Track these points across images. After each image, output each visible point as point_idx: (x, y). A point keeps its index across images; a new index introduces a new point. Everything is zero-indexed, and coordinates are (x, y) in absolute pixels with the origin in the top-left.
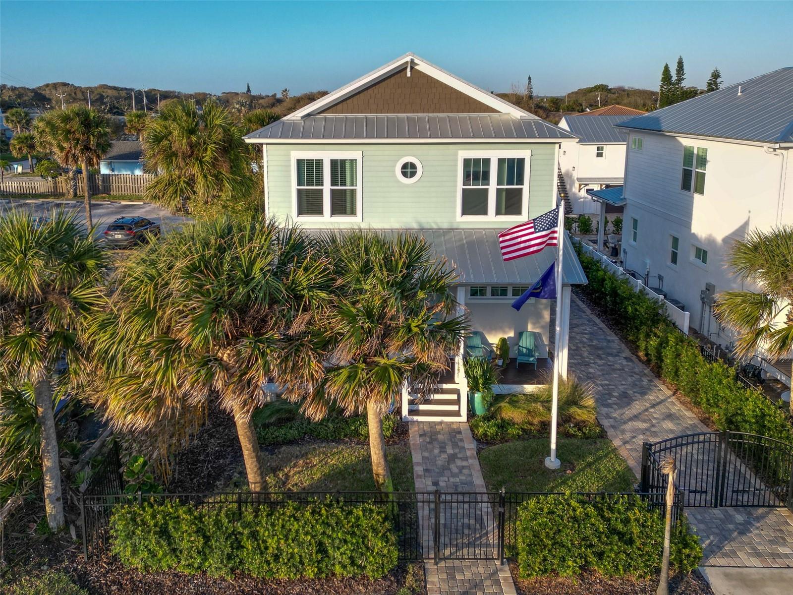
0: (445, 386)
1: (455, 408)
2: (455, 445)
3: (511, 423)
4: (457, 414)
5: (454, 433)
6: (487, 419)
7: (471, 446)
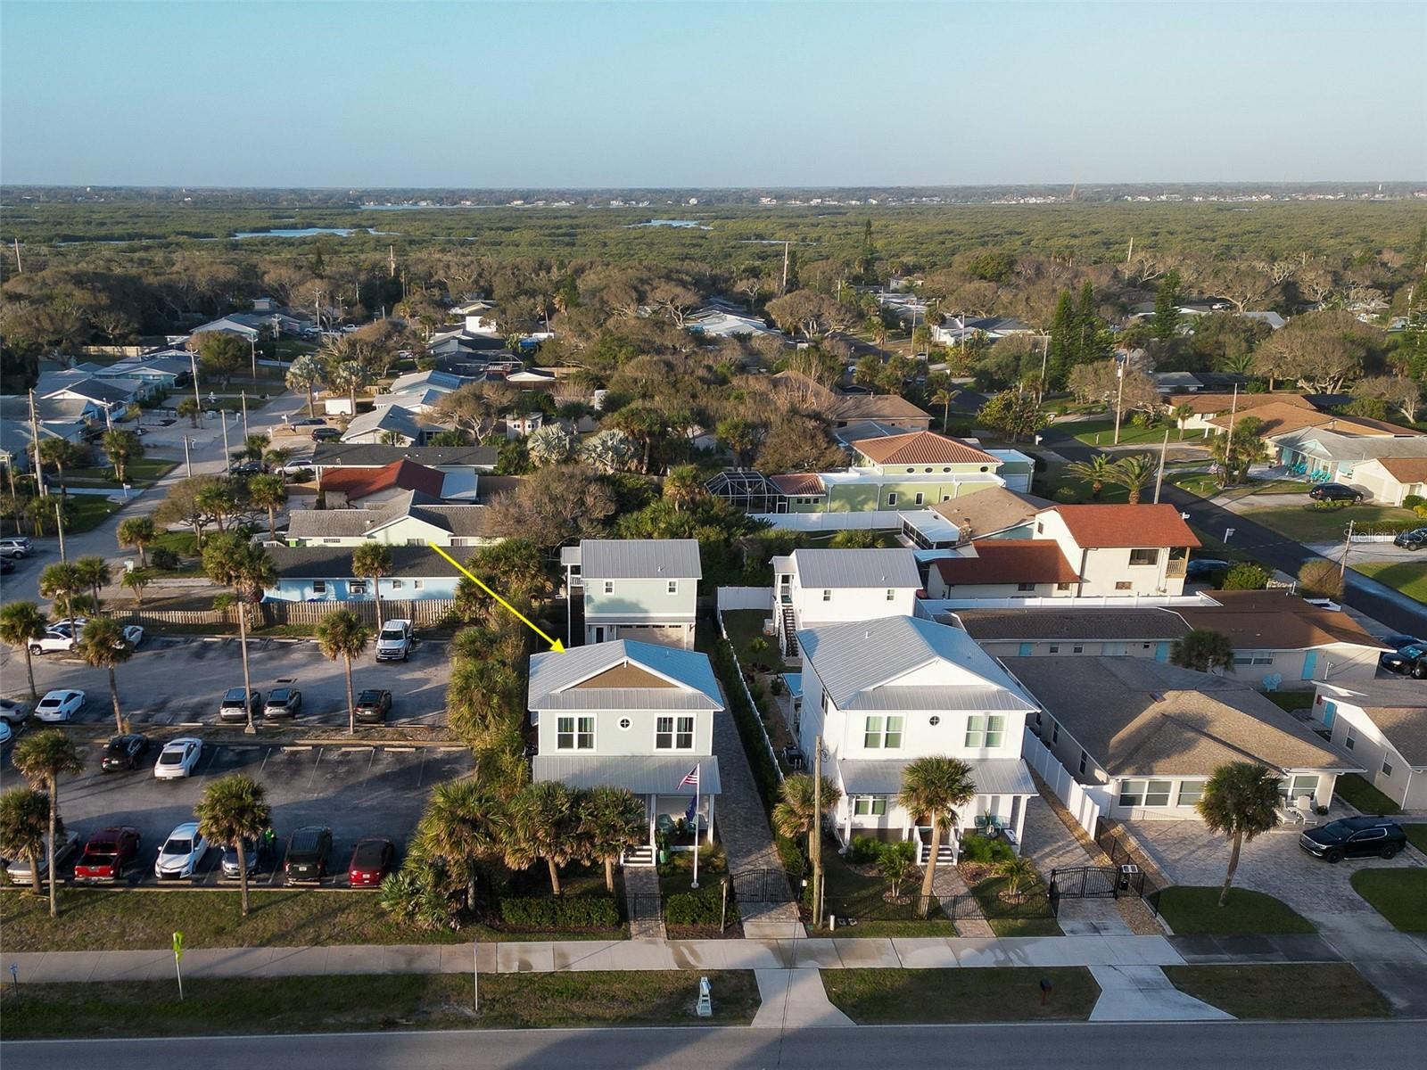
0: (645, 847)
1: (649, 859)
2: (648, 878)
3: (679, 867)
4: (650, 862)
5: (648, 872)
6: (665, 864)
7: (656, 878)
